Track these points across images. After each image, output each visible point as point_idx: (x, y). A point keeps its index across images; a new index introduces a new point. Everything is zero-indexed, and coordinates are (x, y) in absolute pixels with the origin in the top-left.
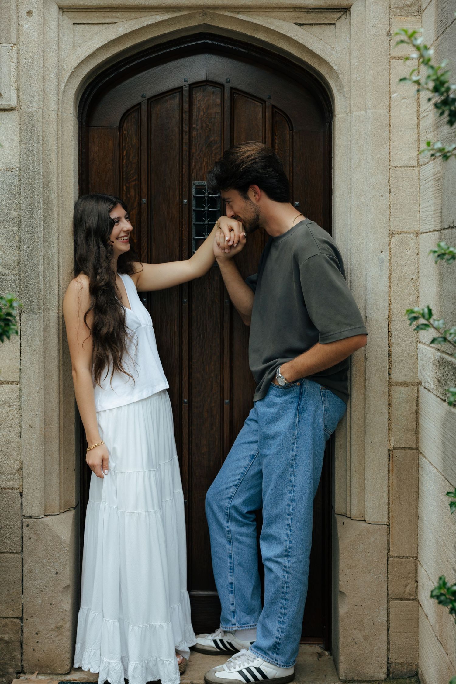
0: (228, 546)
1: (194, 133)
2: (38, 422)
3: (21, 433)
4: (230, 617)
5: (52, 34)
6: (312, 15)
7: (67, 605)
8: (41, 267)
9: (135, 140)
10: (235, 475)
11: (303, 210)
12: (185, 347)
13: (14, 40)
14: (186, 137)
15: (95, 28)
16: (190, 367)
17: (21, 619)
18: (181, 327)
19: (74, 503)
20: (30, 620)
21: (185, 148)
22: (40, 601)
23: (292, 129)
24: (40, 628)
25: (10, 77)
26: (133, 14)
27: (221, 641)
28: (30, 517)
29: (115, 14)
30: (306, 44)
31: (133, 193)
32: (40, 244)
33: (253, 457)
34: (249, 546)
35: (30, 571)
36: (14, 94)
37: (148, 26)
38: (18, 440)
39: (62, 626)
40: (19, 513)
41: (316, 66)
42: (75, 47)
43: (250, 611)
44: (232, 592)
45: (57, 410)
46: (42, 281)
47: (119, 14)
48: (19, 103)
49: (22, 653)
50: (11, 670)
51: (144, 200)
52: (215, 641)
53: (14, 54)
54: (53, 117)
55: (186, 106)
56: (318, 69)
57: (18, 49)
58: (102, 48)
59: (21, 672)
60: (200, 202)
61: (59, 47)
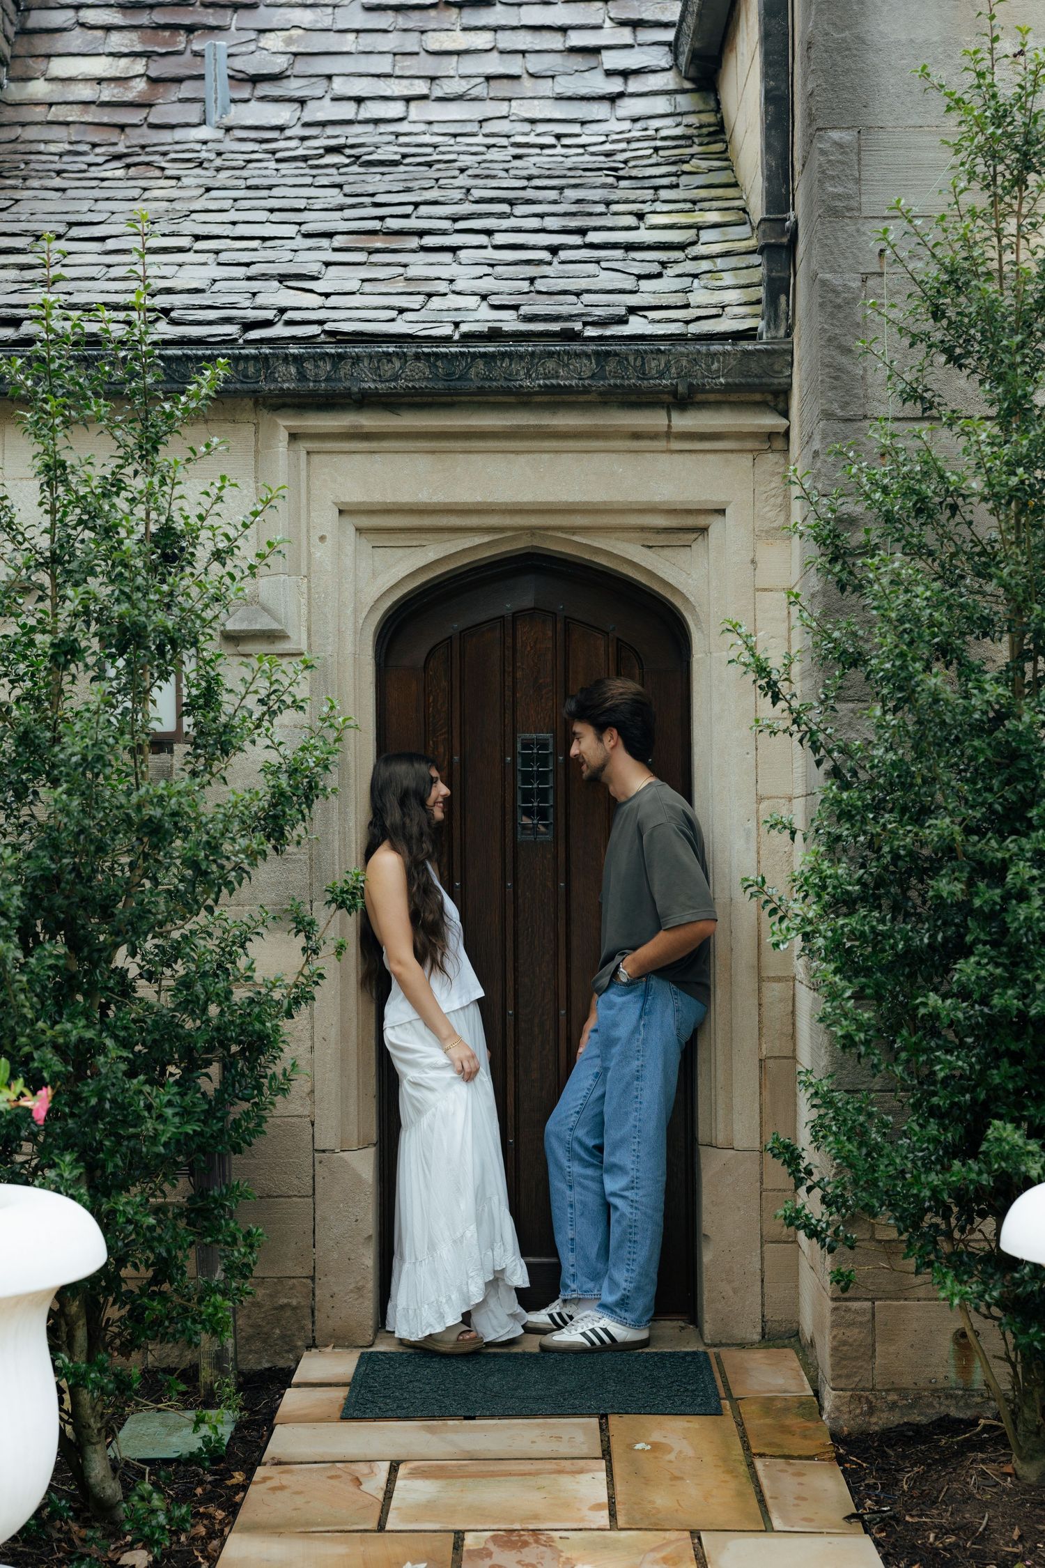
0: (568, 1192)
1: (519, 674)
2: (333, 1034)
3: (312, 1048)
4: (569, 1282)
5: (348, 562)
6: (663, 536)
7: (368, 1259)
8: (336, 844)
9: (444, 684)
10: (576, 1100)
11: (656, 770)
12: (510, 944)
13: (304, 571)
14: (509, 680)
15: (400, 552)
16: (515, 969)
17: (313, 1278)
18: (504, 918)
19: (374, 1137)
20: (324, 1279)
21: (508, 693)
22: (336, 1256)
23: (642, 668)
24: (335, 1289)
25: (299, 616)
26: (447, 536)
27: (560, 1314)
28: (324, 1151)
29: (423, 536)
30: (655, 571)
31: (441, 750)
32: (335, 816)
33: (597, 1075)
34: (595, 1193)
35: (324, 1219)
36: (304, 636)
37: (464, 550)
38: (308, 1056)
39: (363, 1287)
40: (310, 1146)
41: (668, 596)
42: (375, 575)
43: (596, 1277)
44: (572, 1250)
45: (355, 1020)
46: (337, 862)
47: (428, 536)
48: (310, 646)
49: (313, 1323)
50: (299, 1343)
51: (456, 758)
52: (551, 1316)
53: (304, 588)
54: (350, 661)
55: (509, 641)
56: (672, 600)
57: (309, 581)
58: (408, 576)
59: (312, 1345)
60: (527, 760)
61: (356, 575)
